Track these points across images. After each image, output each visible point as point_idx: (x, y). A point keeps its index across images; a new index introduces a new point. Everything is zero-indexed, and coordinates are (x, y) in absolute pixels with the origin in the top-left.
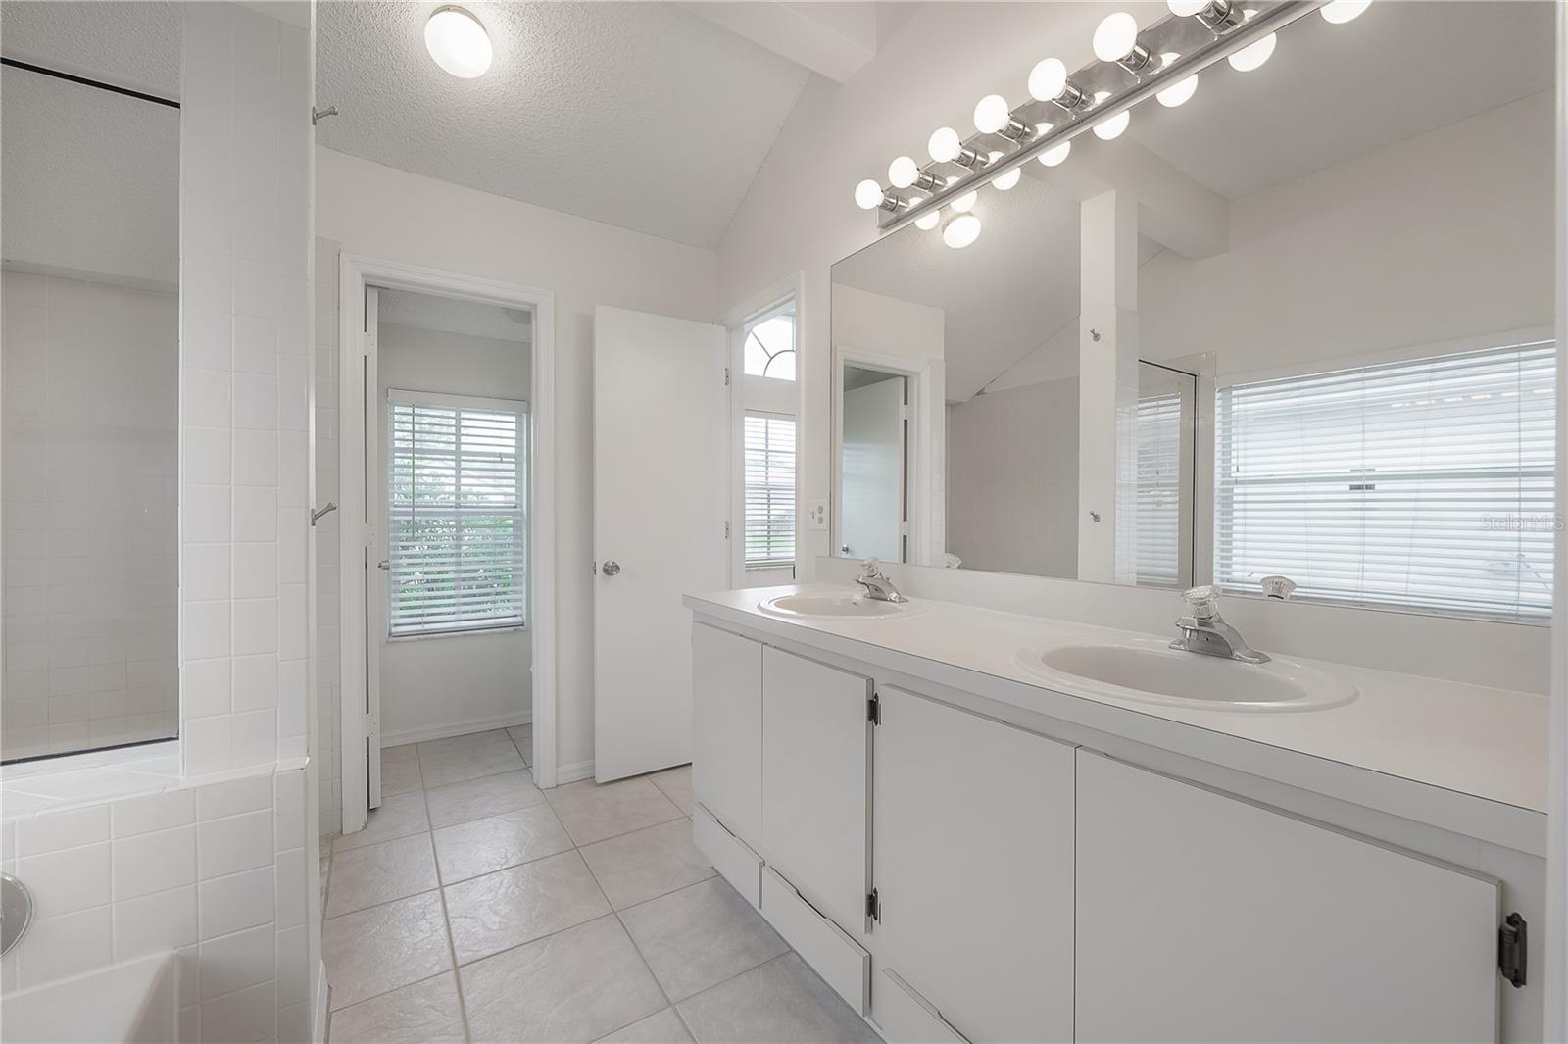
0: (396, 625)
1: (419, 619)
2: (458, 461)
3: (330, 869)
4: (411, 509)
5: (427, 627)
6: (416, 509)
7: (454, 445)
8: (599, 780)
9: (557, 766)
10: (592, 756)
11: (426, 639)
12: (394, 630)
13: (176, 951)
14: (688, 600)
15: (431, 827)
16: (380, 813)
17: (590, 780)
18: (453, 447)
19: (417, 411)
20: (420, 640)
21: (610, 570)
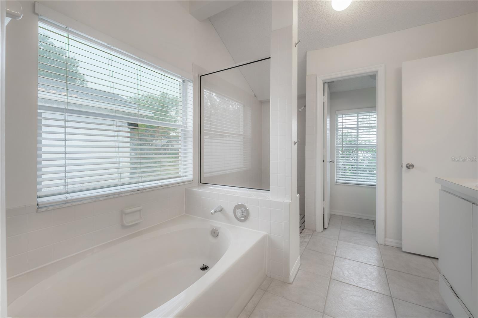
0: (338, 180)
1: (344, 179)
2: (358, 130)
3: (311, 238)
4: (342, 146)
5: (347, 181)
6: (343, 146)
7: (356, 125)
8: (404, 250)
9: (385, 237)
10: (401, 240)
11: (346, 185)
12: (337, 181)
13: (267, 234)
14: (437, 180)
15: (338, 240)
16: (327, 230)
17: (400, 249)
18: (356, 126)
19: (344, 116)
20: (344, 185)
21: (410, 167)
